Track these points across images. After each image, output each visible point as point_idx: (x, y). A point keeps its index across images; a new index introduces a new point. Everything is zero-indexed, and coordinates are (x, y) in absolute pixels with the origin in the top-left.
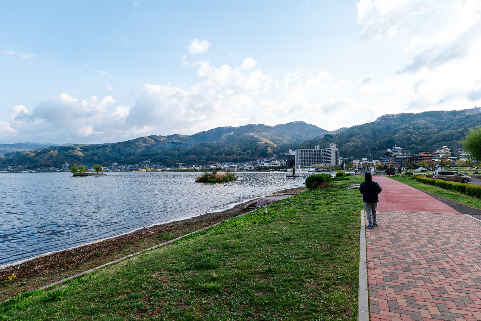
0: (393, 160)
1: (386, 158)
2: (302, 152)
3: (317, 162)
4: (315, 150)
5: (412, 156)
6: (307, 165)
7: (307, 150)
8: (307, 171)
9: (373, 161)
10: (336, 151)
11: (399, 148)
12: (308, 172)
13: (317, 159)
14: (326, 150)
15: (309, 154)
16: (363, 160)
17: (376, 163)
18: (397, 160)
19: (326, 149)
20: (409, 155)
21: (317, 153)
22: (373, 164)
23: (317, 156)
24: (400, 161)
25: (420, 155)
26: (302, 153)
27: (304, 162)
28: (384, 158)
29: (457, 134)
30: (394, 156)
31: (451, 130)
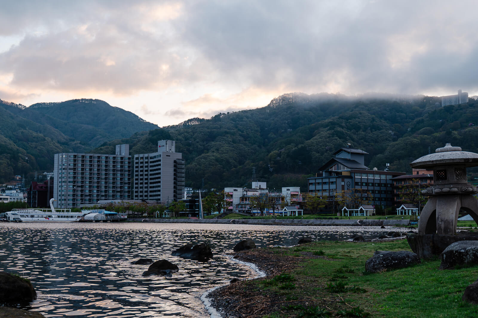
0: (346, 187)
1: (324, 181)
2: (75, 161)
3: (120, 192)
4: (114, 158)
5: (394, 176)
6: (90, 200)
7: (91, 157)
8: (74, 219)
9: (284, 189)
10: (175, 162)
11: (360, 151)
12: (80, 221)
13: (121, 183)
14: (147, 158)
15: (98, 170)
16: (253, 187)
17: (293, 195)
18: (358, 188)
19: (146, 155)
20: (386, 174)
21: (121, 166)
22: (283, 198)
23: (121, 175)
24: (364, 191)
25: (414, 174)
26: (75, 165)
27: (82, 191)
28: (320, 181)
29: (433, 142)
30: (348, 174)
31: (422, 135)
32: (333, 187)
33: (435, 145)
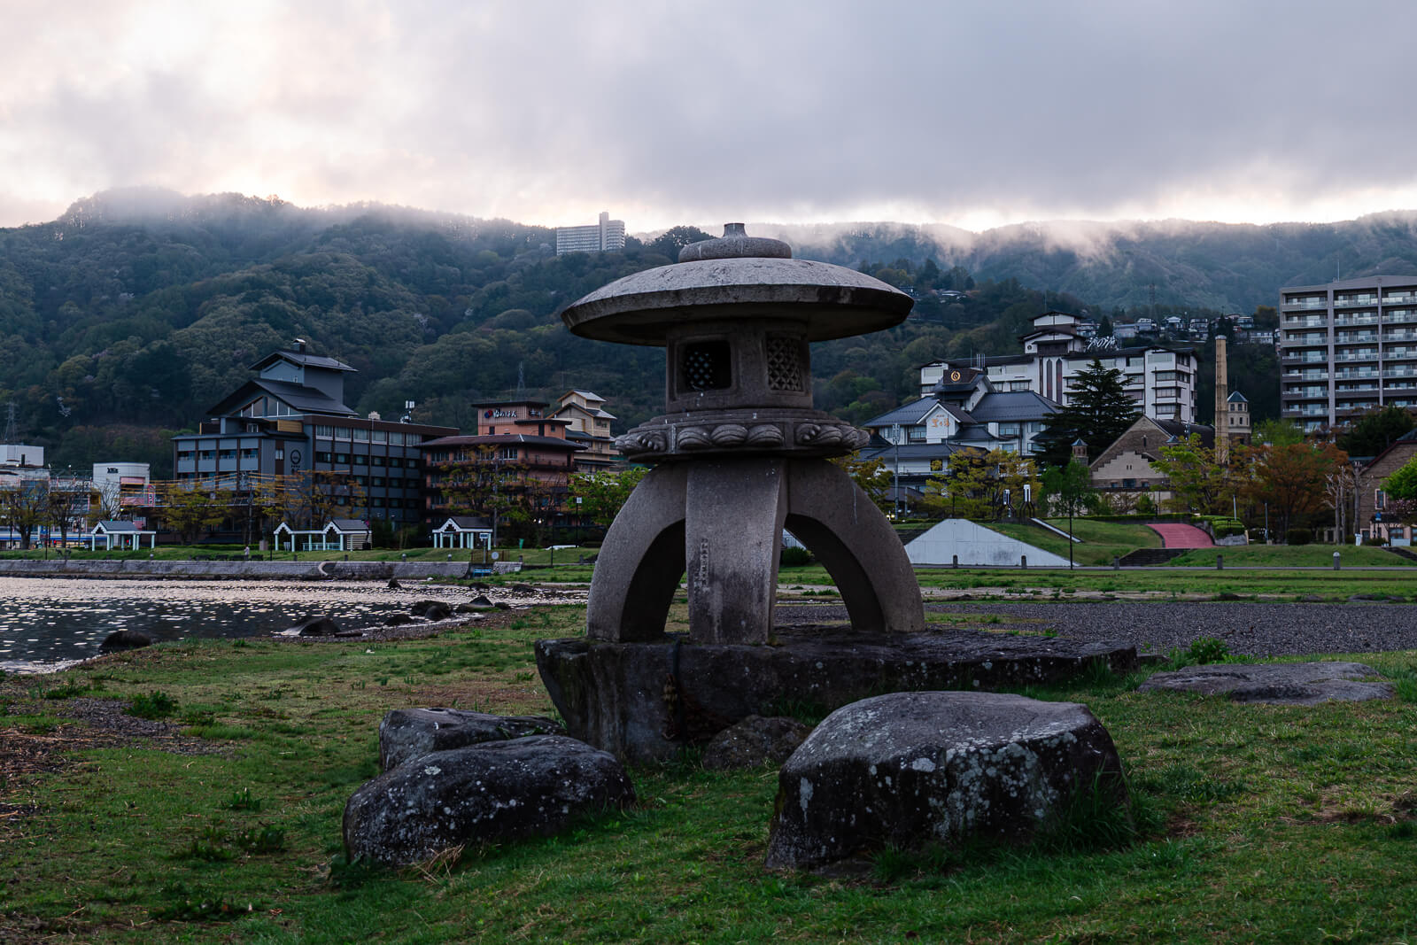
0: (288, 465)
1: (224, 445)
5: (426, 438)
9: (100, 470)
11: (331, 362)
17: (125, 488)
18: (323, 469)
20: (404, 430)
22: (95, 497)
24: (340, 479)
25: (483, 432)
28: (211, 446)
29: (532, 351)
30: (295, 428)
31: (502, 330)
32: (249, 464)
33: (535, 359)
